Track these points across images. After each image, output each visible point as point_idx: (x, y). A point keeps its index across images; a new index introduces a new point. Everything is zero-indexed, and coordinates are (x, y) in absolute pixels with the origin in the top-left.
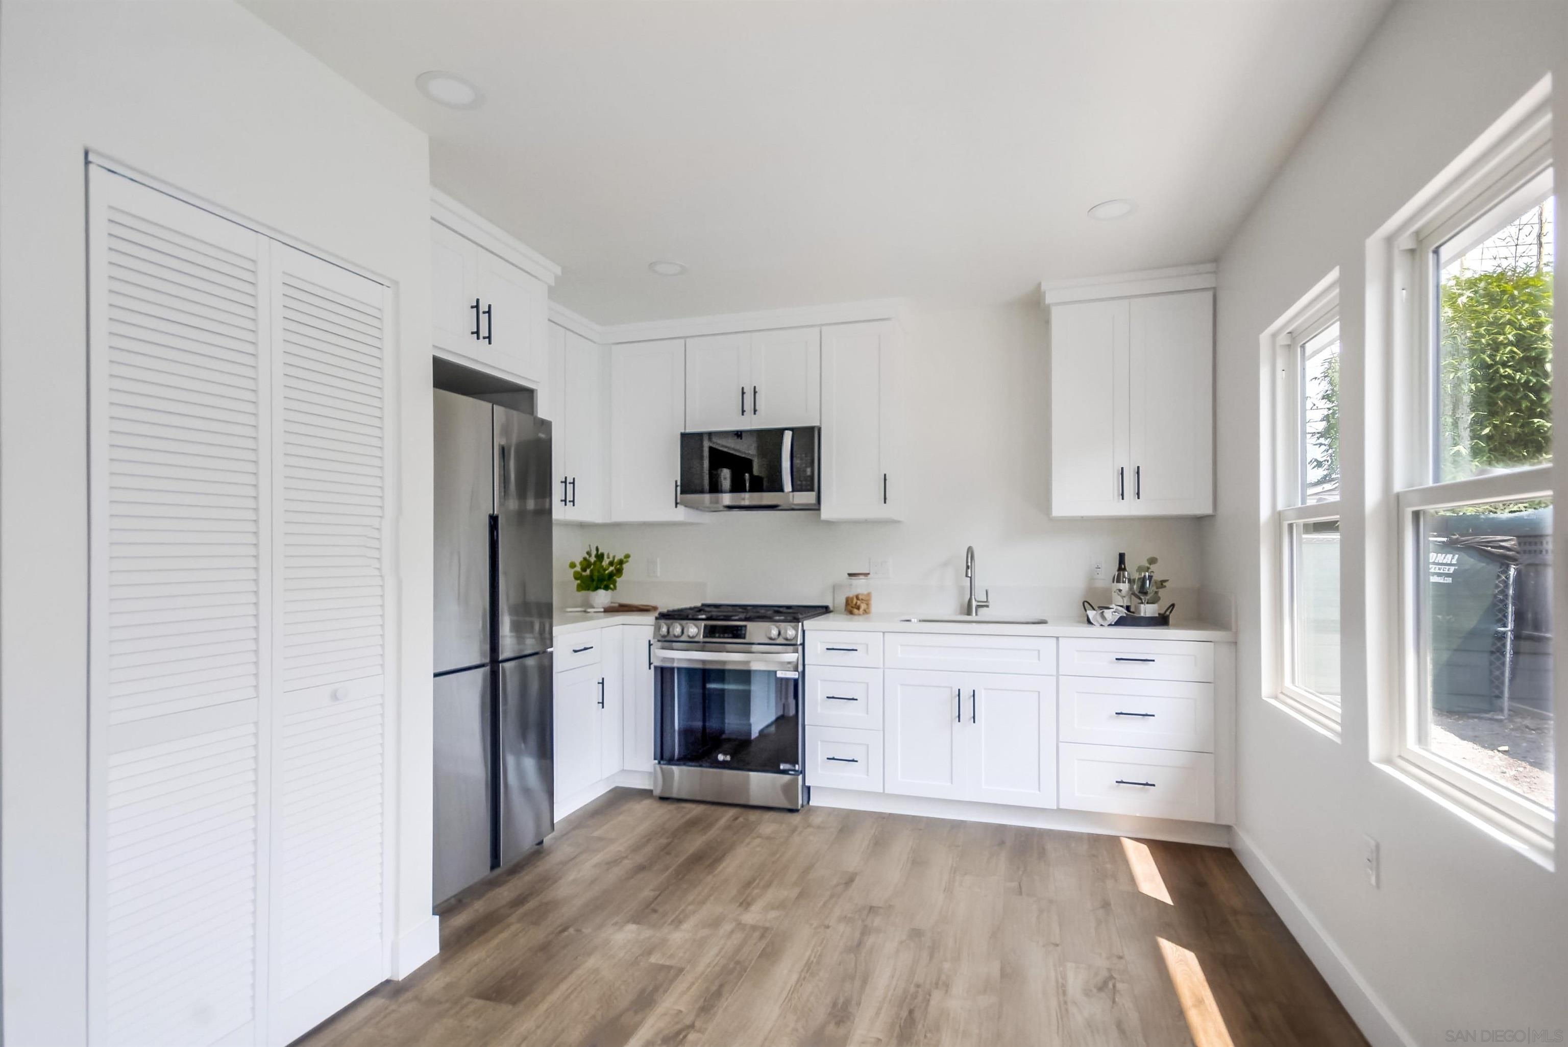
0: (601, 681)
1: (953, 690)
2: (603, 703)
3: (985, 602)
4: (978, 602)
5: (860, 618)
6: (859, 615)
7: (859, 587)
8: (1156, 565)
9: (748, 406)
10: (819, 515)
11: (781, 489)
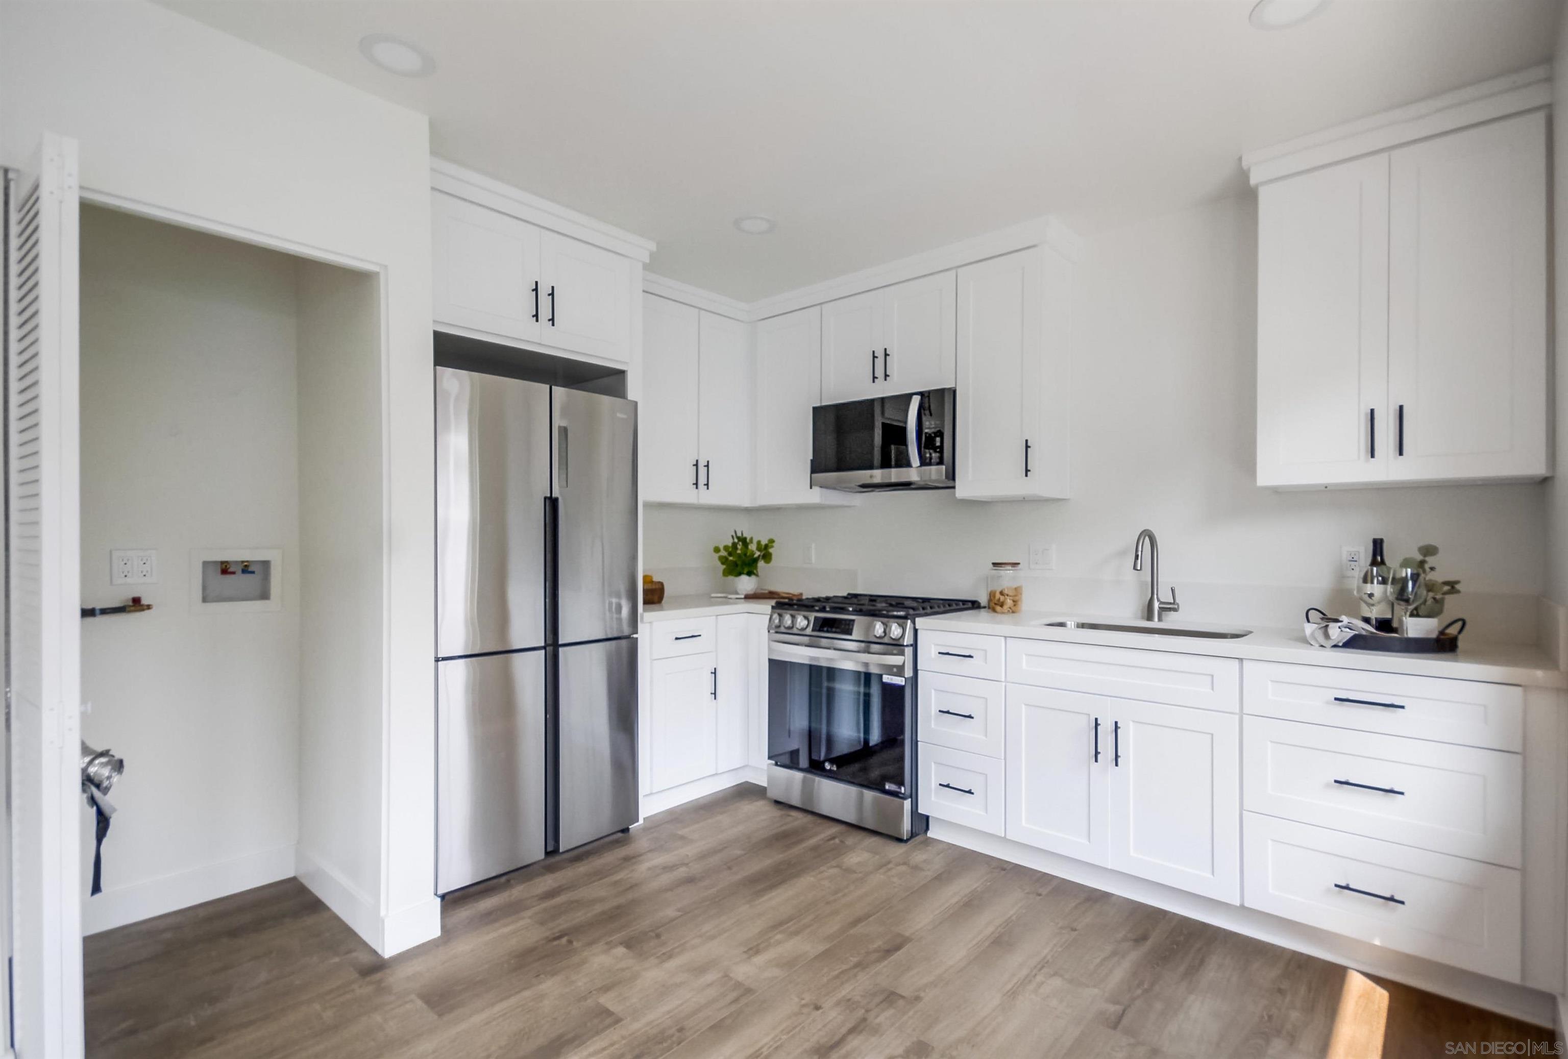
0: (713, 671)
1: (1091, 718)
2: (715, 694)
3: (1170, 603)
4: (1162, 603)
5: (1005, 618)
6: (1003, 613)
7: (1007, 579)
8: (1435, 557)
9: (880, 373)
10: (954, 494)
11: (909, 465)
